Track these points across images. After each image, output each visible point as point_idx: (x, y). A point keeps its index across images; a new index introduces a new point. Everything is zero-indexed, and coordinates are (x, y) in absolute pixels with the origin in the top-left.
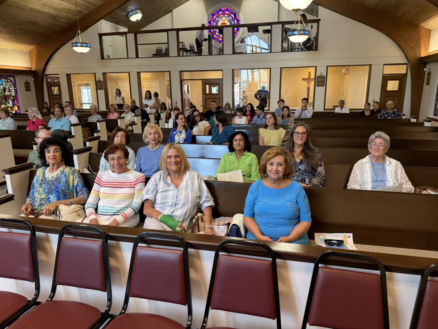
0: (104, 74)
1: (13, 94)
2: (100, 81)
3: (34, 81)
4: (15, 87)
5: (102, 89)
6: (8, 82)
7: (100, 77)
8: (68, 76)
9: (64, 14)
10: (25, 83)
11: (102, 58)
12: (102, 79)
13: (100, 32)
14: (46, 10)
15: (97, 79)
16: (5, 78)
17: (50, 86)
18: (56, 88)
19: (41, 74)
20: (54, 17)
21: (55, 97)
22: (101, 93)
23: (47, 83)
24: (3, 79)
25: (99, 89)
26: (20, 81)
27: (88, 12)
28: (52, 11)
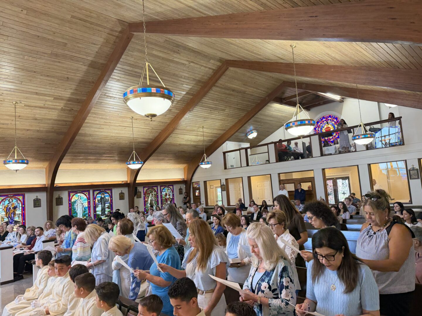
0: (226, 180)
1: (171, 197)
2: (223, 185)
3: (185, 187)
4: (173, 192)
5: (225, 191)
6: (168, 189)
7: (224, 182)
8: (205, 182)
9: (201, 144)
10: (179, 189)
11: (225, 168)
12: (225, 184)
13: (224, 151)
14: (189, 143)
15: (222, 184)
16: (167, 187)
17: (195, 189)
18: (198, 191)
19: (189, 182)
20: (195, 146)
21: (197, 198)
22: (225, 193)
23: (193, 188)
24: (166, 188)
25: (223, 191)
26: (176, 188)
27: (216, 139)
28: (192, 143)
